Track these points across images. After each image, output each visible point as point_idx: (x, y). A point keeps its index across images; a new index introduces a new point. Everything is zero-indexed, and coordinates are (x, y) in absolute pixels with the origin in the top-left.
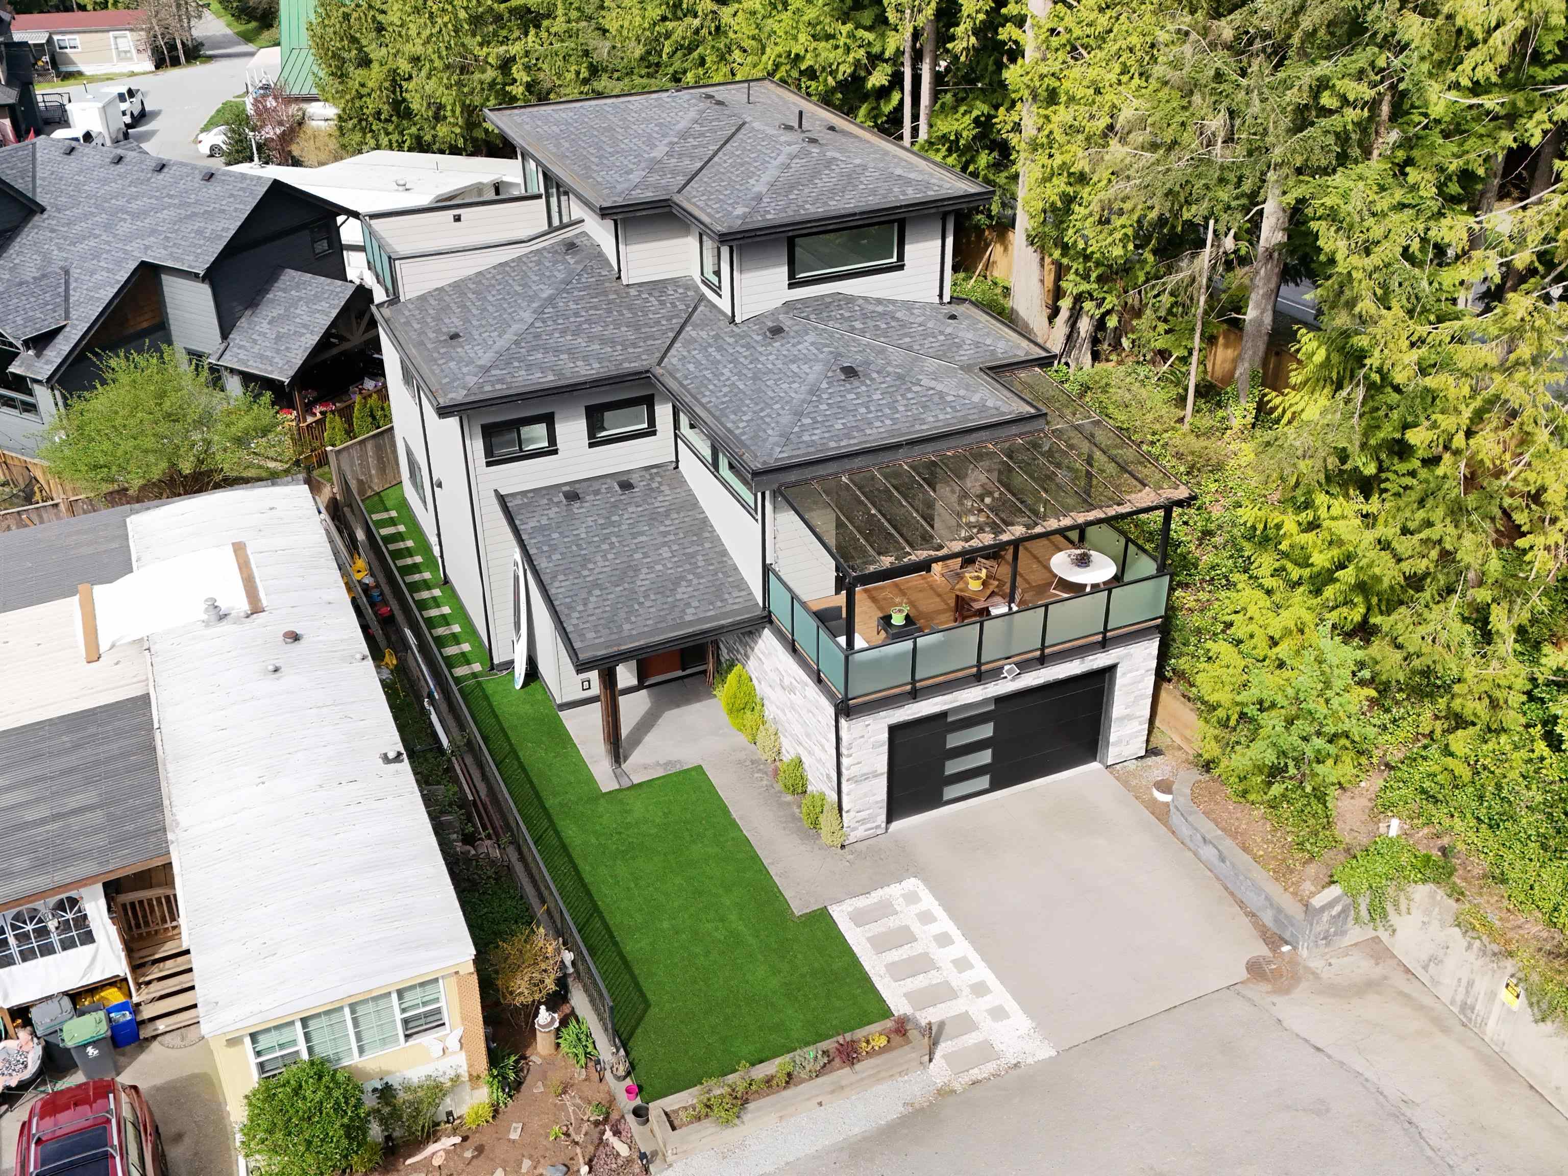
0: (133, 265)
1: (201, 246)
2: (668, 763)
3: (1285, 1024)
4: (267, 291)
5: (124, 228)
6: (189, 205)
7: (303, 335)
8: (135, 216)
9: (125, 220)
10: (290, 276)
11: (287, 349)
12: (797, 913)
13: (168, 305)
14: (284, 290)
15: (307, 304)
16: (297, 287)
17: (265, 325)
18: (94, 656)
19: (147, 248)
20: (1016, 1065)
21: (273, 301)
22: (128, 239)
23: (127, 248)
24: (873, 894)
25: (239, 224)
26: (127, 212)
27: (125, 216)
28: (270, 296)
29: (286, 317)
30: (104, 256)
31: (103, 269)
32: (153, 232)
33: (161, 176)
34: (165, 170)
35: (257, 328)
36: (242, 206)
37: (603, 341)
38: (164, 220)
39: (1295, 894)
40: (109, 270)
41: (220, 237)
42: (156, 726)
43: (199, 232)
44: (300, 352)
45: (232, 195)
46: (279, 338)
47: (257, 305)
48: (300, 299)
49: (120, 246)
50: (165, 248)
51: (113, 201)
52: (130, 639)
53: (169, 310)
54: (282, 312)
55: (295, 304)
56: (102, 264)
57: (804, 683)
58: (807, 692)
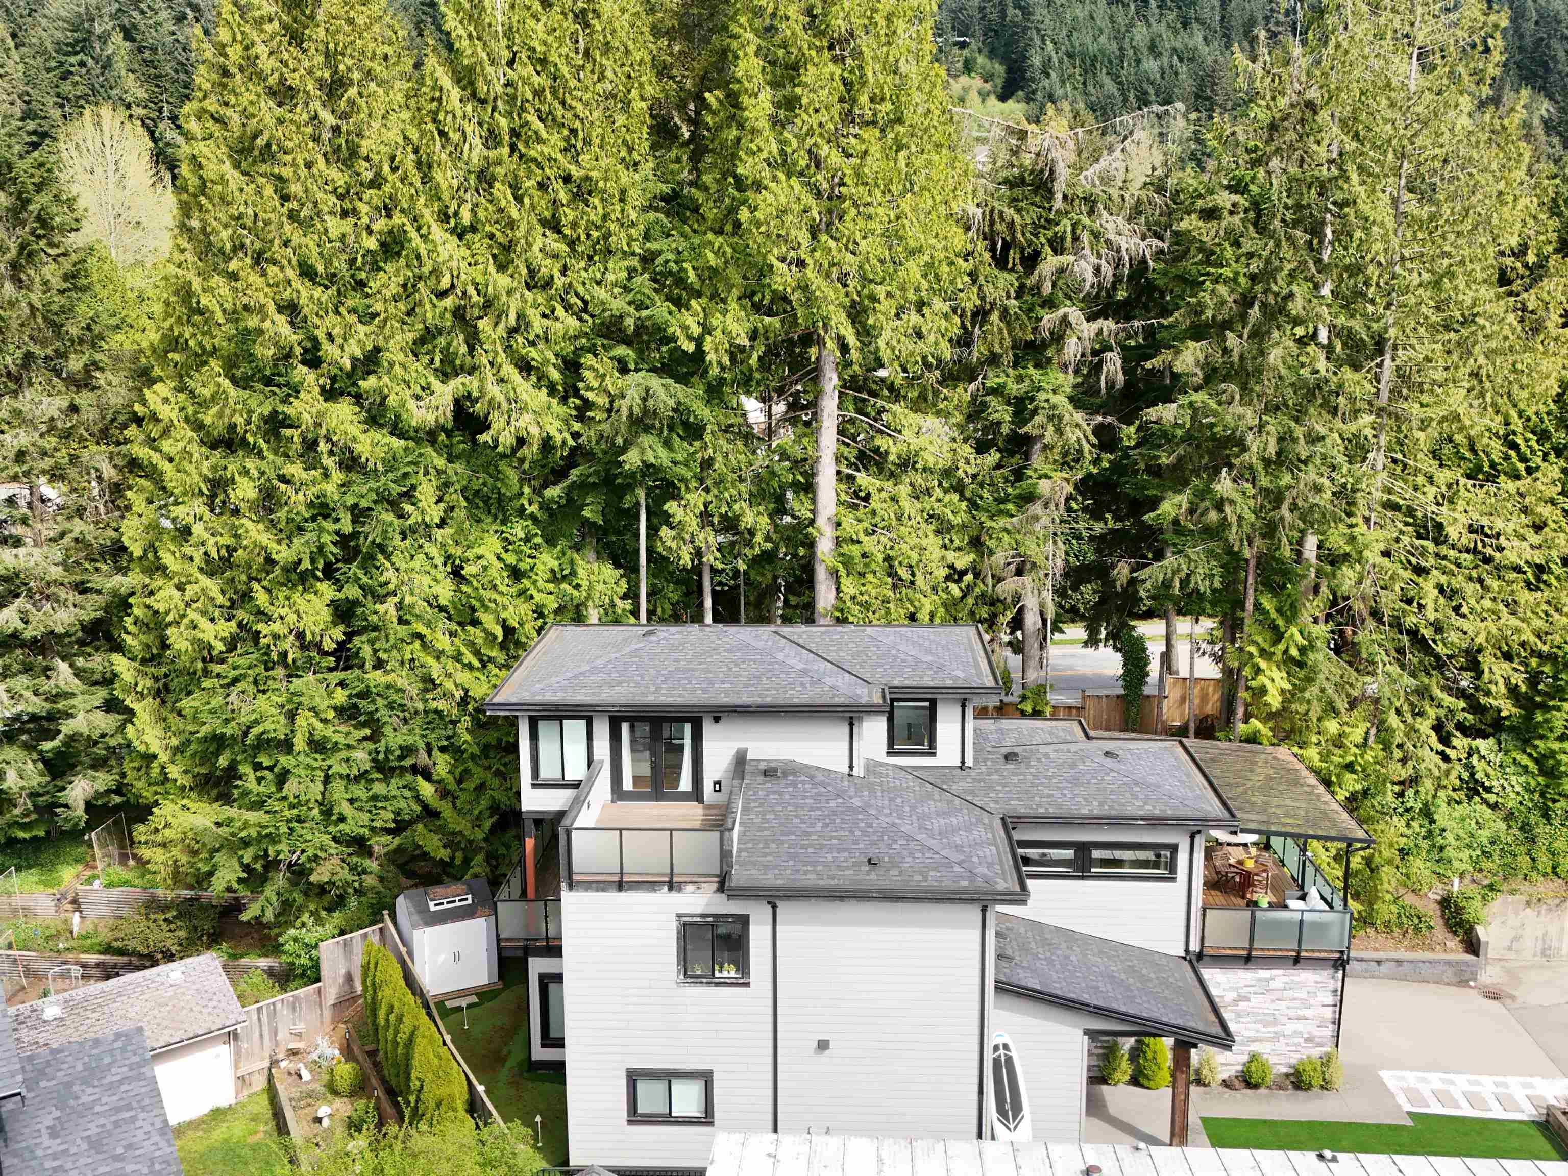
24: (1393, 1090)
57: (1267, 980)
58: (1274, 985)
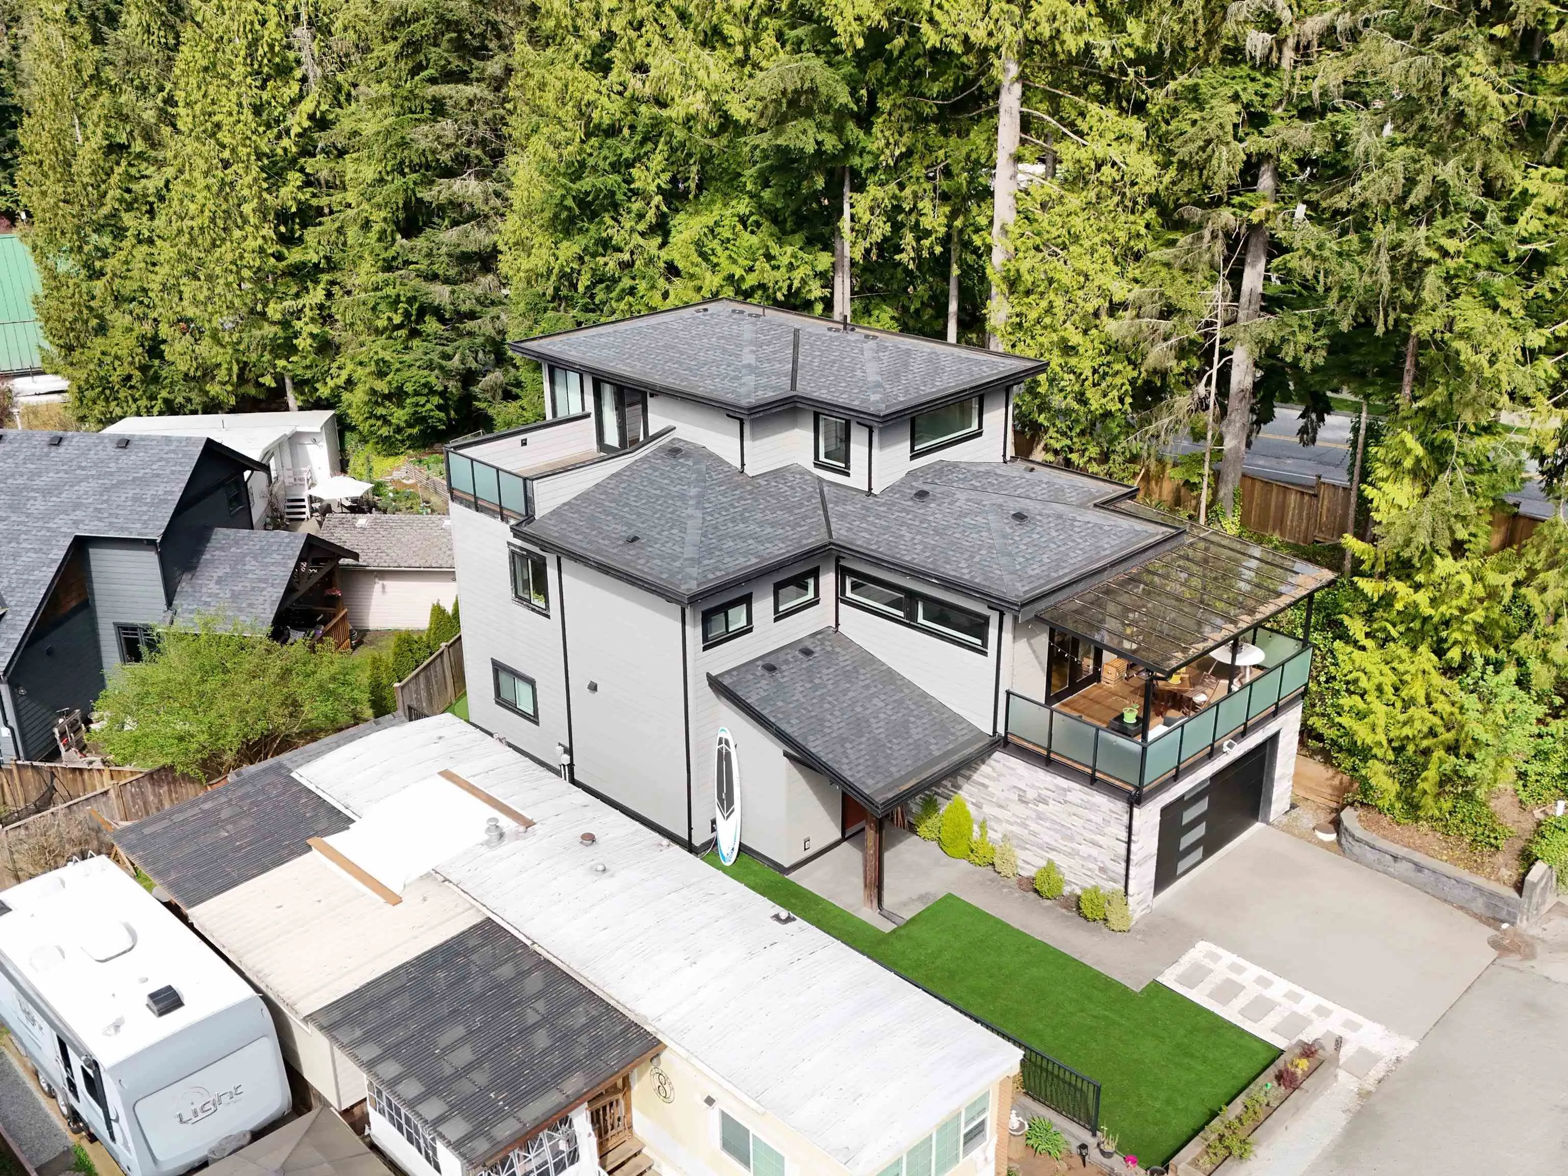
0: (68, 542)
1: (145, 513)
2: (921, 898)
3: (1553, 978)
4: (201, 553)
5: (38, 505)
6: (111, 474)
7: (264, 589)
8: (46, 492)
9: (35, 499)
10: (221, 535)
11: (250, 605)
12: (1137, 989)
13: (95, 580)
14: (222, 549)
15: (255, 558)
16: (237, 543)
17: (212, 585)
18: (395, 900)
19: (76, 523)
20: (1398, 1060)
21: (212, 561)
22: (46, 517)
23: (51, 525)
24: (1182, 961)
25: (183, 485)
26: (33, 490)
27: (32, 494)
28: (207, 556)
29: (236, 575)
30: (23, 537)
31: (28, 550)
32: (77, 506)
33: (61, 450)
34: (65, 443)
35: (204, 590)
36: (178, 468)
37: (773, 525)
38: (86, 493)
39: (1498, 880)
40: (36, 551)
41: (166, 501)
42: (528, 943)
43: (136, 499)
44: (267, 606)
45: (160, 460)
46: (235, 596)
47: (195, 568)
48: (245, 555)
49: (40, 524)
50: (100, 520)
51: (10, 481)
52: (416, 876)
53: (95, 586)
54: (228, 570)
55: (241, 559)
56: (24, 545)
57: (1064, 790)
58: (1070, 797)
